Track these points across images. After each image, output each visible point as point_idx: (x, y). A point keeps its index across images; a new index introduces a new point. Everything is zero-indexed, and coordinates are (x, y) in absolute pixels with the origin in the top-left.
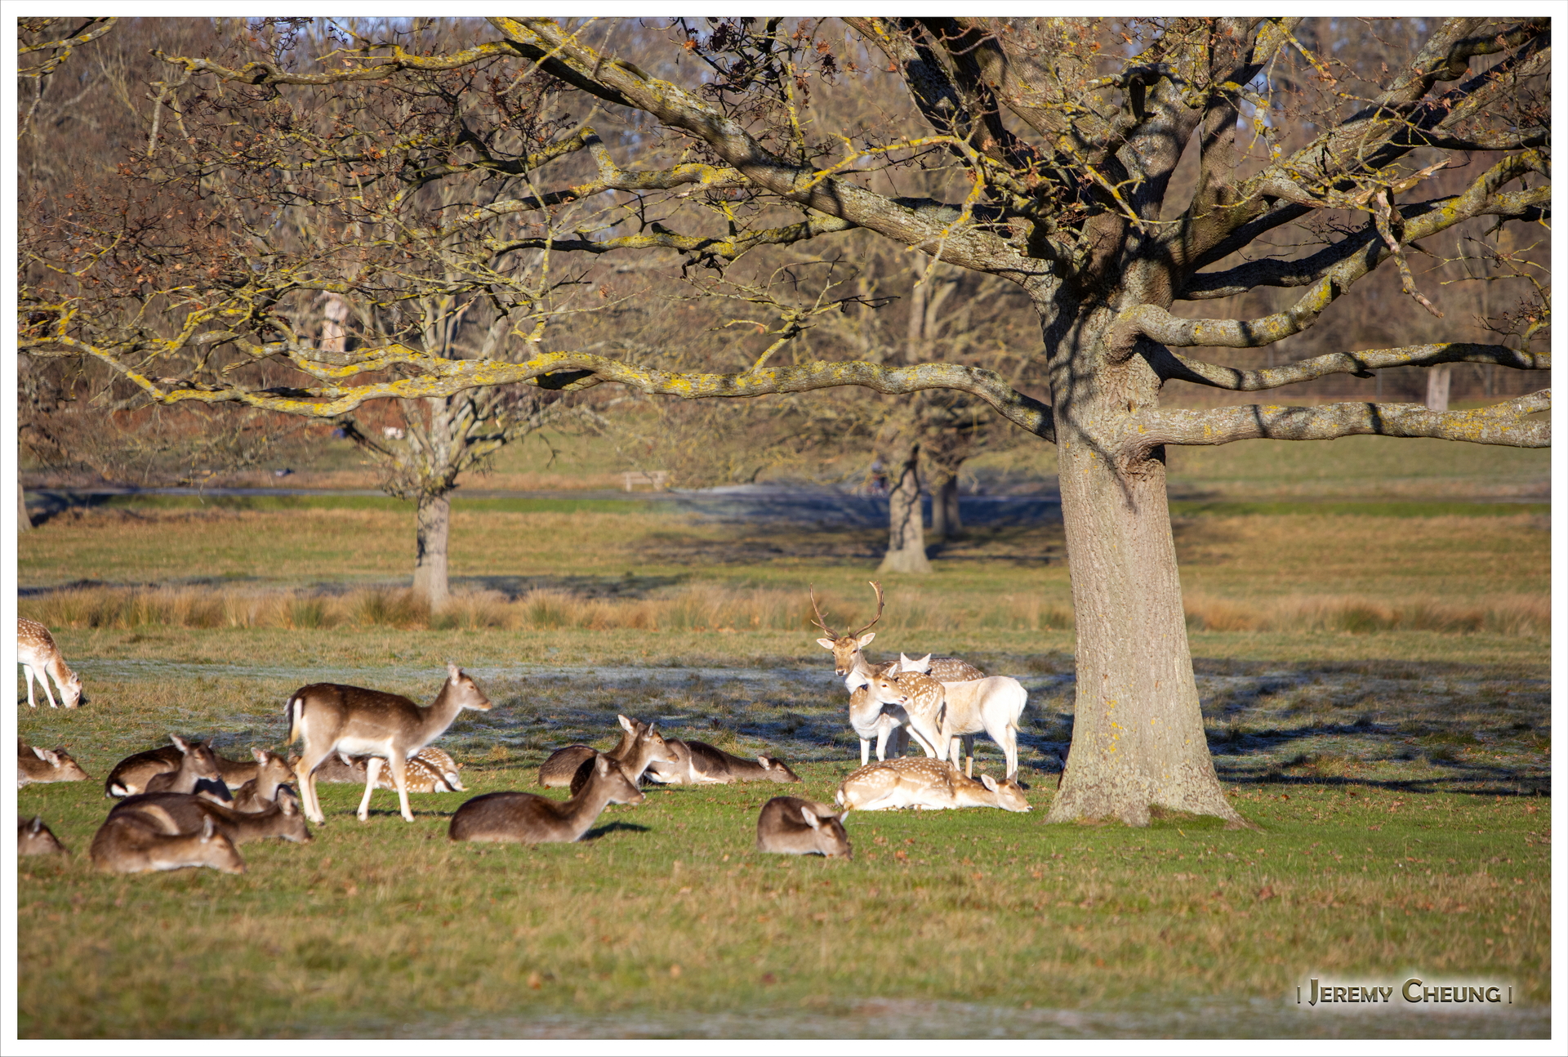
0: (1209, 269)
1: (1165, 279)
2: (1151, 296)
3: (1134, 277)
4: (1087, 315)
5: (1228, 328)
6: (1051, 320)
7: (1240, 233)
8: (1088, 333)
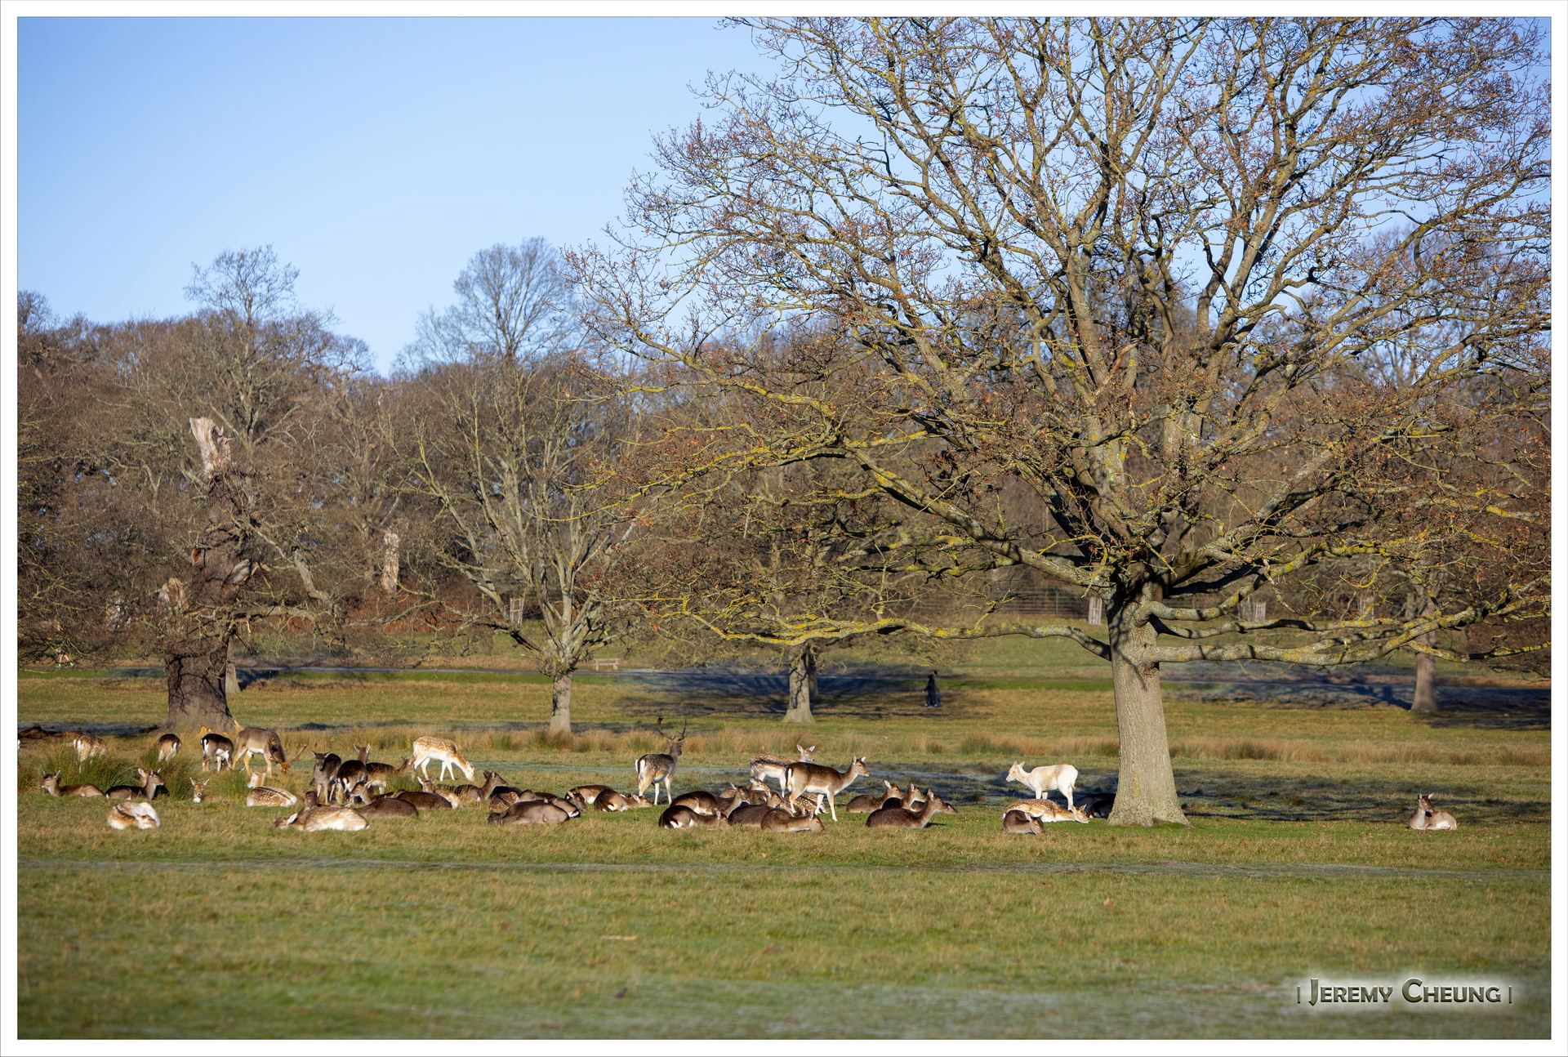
0: (1182, 585)
1: (1160, 591)
2: (1154, 598)
3: (1147, 589)
4: (1127, 604)
5: (1192, 613)
6: (1110, 607)
7: (1194, 571)
8: (1127, 613)
